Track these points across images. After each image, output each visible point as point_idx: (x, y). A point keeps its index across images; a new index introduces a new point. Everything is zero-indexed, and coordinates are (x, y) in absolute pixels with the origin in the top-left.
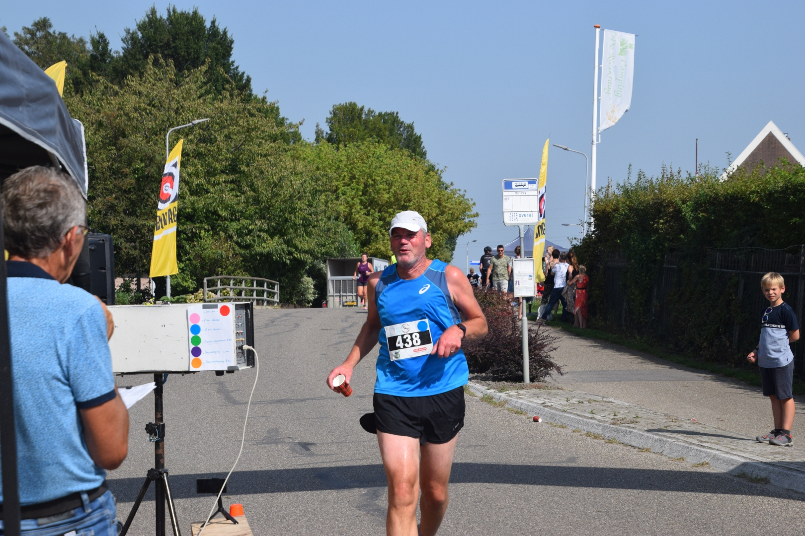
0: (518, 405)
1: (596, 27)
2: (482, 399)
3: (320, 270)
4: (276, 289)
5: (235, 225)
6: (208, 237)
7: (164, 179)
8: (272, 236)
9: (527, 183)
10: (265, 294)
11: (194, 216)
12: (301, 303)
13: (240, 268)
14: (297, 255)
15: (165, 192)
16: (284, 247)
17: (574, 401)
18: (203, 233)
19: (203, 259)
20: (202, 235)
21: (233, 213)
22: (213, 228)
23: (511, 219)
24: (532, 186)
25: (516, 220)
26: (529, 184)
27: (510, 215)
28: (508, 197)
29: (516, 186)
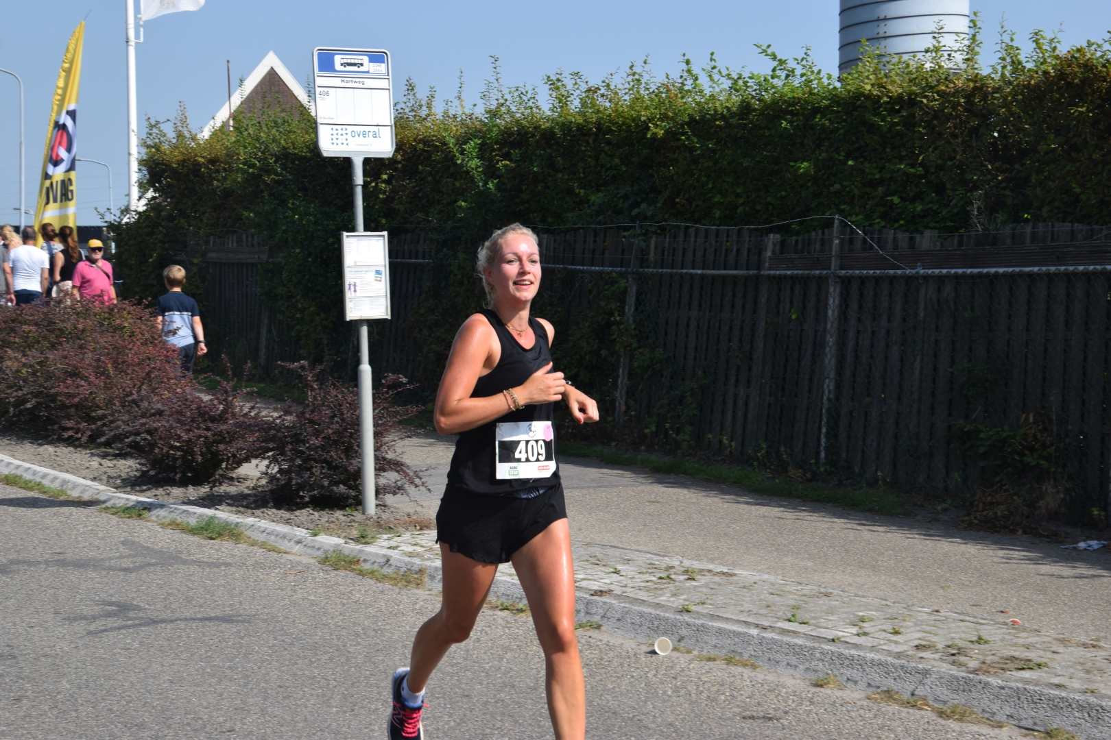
23: (335, 141)
24: (378, 68)
25: (345, 145)
26: (371, 61)
27: (332, 132)
28: (326, 89)
29: (342, 64)
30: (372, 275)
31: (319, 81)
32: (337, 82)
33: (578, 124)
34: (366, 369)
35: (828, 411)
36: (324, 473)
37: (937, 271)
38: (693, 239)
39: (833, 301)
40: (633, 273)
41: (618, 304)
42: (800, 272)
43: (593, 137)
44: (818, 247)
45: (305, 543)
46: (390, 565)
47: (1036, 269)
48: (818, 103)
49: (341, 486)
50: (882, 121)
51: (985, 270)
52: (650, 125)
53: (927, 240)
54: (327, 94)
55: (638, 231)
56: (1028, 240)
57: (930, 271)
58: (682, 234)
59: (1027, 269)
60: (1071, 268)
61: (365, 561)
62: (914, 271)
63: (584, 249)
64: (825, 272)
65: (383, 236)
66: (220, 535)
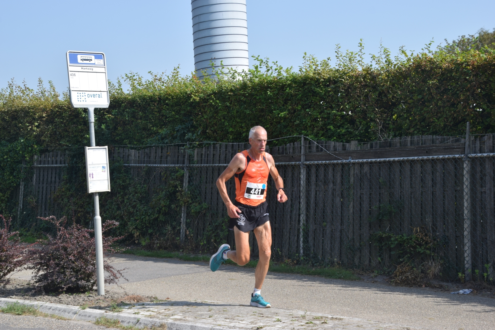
9: (93, 57)
23: (79, 99)
24: (99, 62)
25: (85, 101)
26: (96, 58)
27: (78, 95)
28: (74, 73)
29: (81, 60)
30: (101, 169)
31: (70, 68)
32: (79, 69)
33: (149, 96)
34: (98, 218)
35: (303, 230)
36: (72, 275)
37: (361, 161)
38: (219, 149)
39: (303, 177)
40: (187, 167)
41: (180, 182)
42: (284, 163)
43: (157, 102)
44: (291, 151)
45: (79, 314)
46: (140, 323)
47: (416, 158)
48: (285, 83)
49: (83, 280)
50: (321, 90)
51: (387, 159)
52: (192, 95)
53: (353, 145)
54: (75, 75)
55: (188, 146)
56: (409, 144)
57: (357, 161)
58: (212, 147)
59: (411, 158)
60: (435, 157)
61: (122, 321)
62: (348, 161)
63: (156, 156)
64: (298, 163)
65: (106, 148)
66: (23, 312)
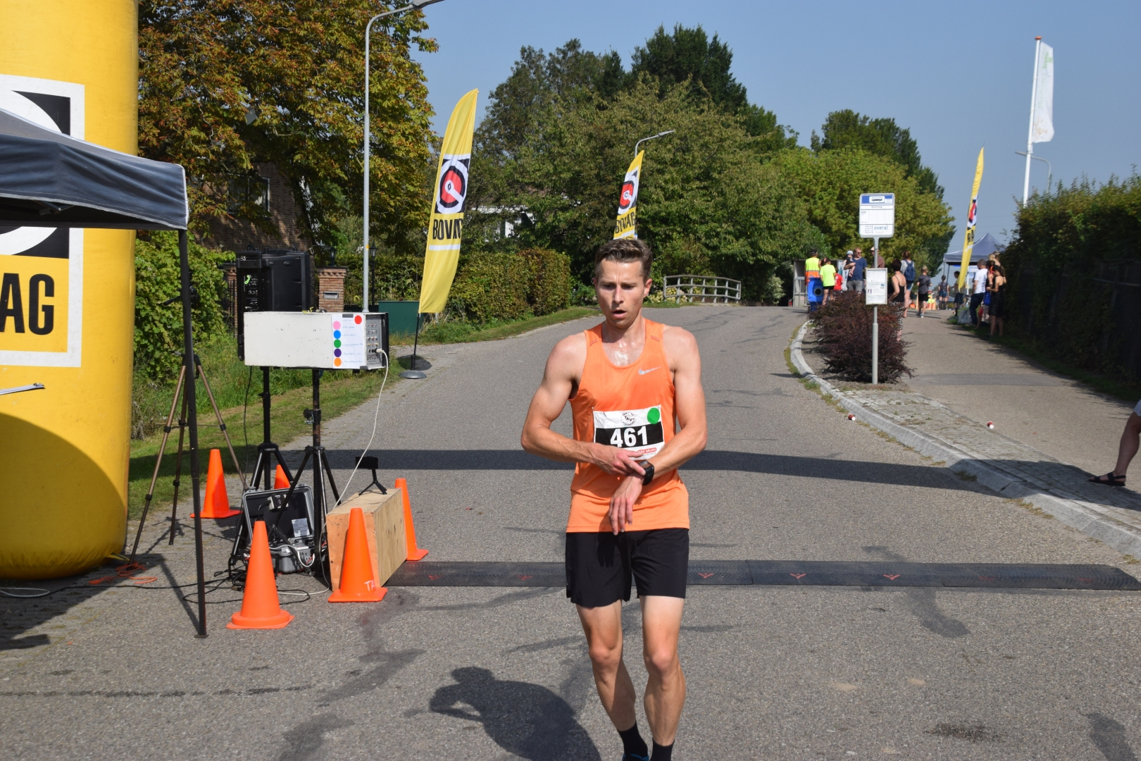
0: (846, 404)
1: (1037, 39)
2: (824, 398)
3: (790, 269)
4: (738, 288)
5: (704, 228)
6: (679, 238)
7: (624, 187)
8: (737, 239)
9: (883, 197)
10: (727, 293)
11: (668, 219)
12: (769, 302)
13: (707, 267)
14: (760, 257)
15: (625, 198)
16: (749, 249)
17: (893, 403)
18: (675, 235)
19: (674, 259)
20: (674, 236)
21: (703, 217)
22: (685, 230)
23: (867, 231)
24: (888, 201)
25: (872, 232)
26: (886, 198)
27: (865, 228)
28: (865, 211)
29: (873, 200)
30: (880, 286)
32: (870, 207)
34: (876, 325)
